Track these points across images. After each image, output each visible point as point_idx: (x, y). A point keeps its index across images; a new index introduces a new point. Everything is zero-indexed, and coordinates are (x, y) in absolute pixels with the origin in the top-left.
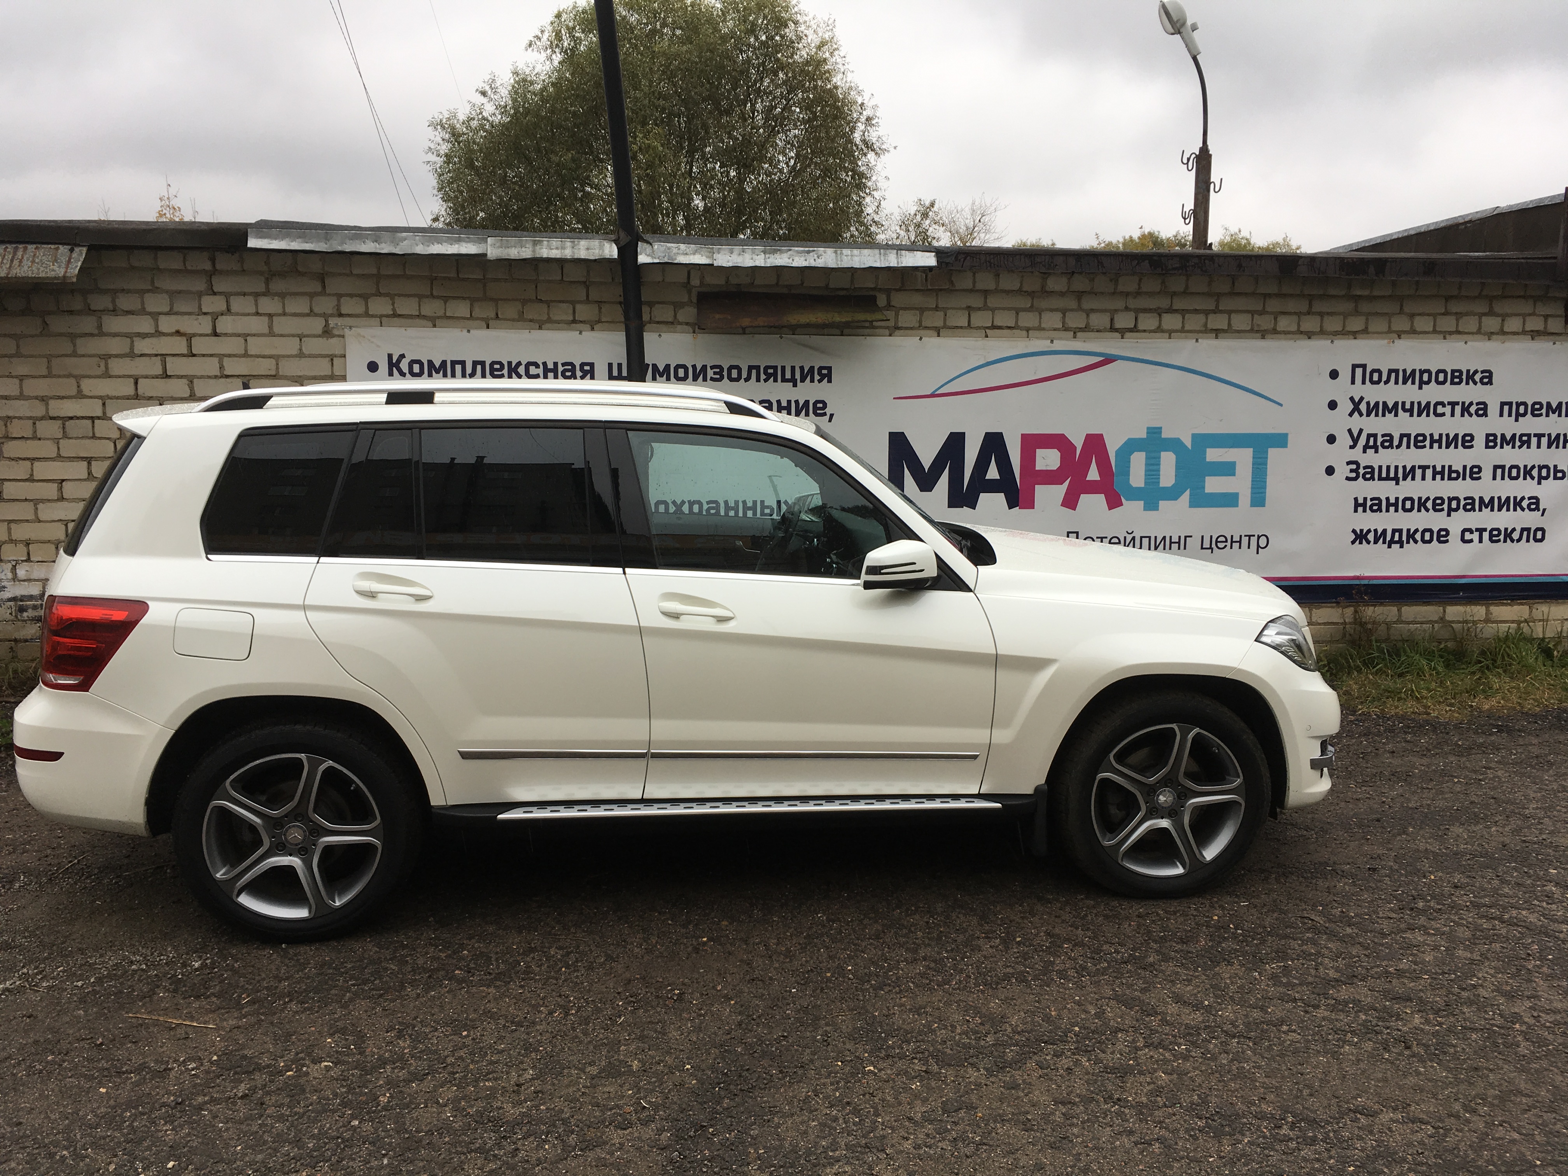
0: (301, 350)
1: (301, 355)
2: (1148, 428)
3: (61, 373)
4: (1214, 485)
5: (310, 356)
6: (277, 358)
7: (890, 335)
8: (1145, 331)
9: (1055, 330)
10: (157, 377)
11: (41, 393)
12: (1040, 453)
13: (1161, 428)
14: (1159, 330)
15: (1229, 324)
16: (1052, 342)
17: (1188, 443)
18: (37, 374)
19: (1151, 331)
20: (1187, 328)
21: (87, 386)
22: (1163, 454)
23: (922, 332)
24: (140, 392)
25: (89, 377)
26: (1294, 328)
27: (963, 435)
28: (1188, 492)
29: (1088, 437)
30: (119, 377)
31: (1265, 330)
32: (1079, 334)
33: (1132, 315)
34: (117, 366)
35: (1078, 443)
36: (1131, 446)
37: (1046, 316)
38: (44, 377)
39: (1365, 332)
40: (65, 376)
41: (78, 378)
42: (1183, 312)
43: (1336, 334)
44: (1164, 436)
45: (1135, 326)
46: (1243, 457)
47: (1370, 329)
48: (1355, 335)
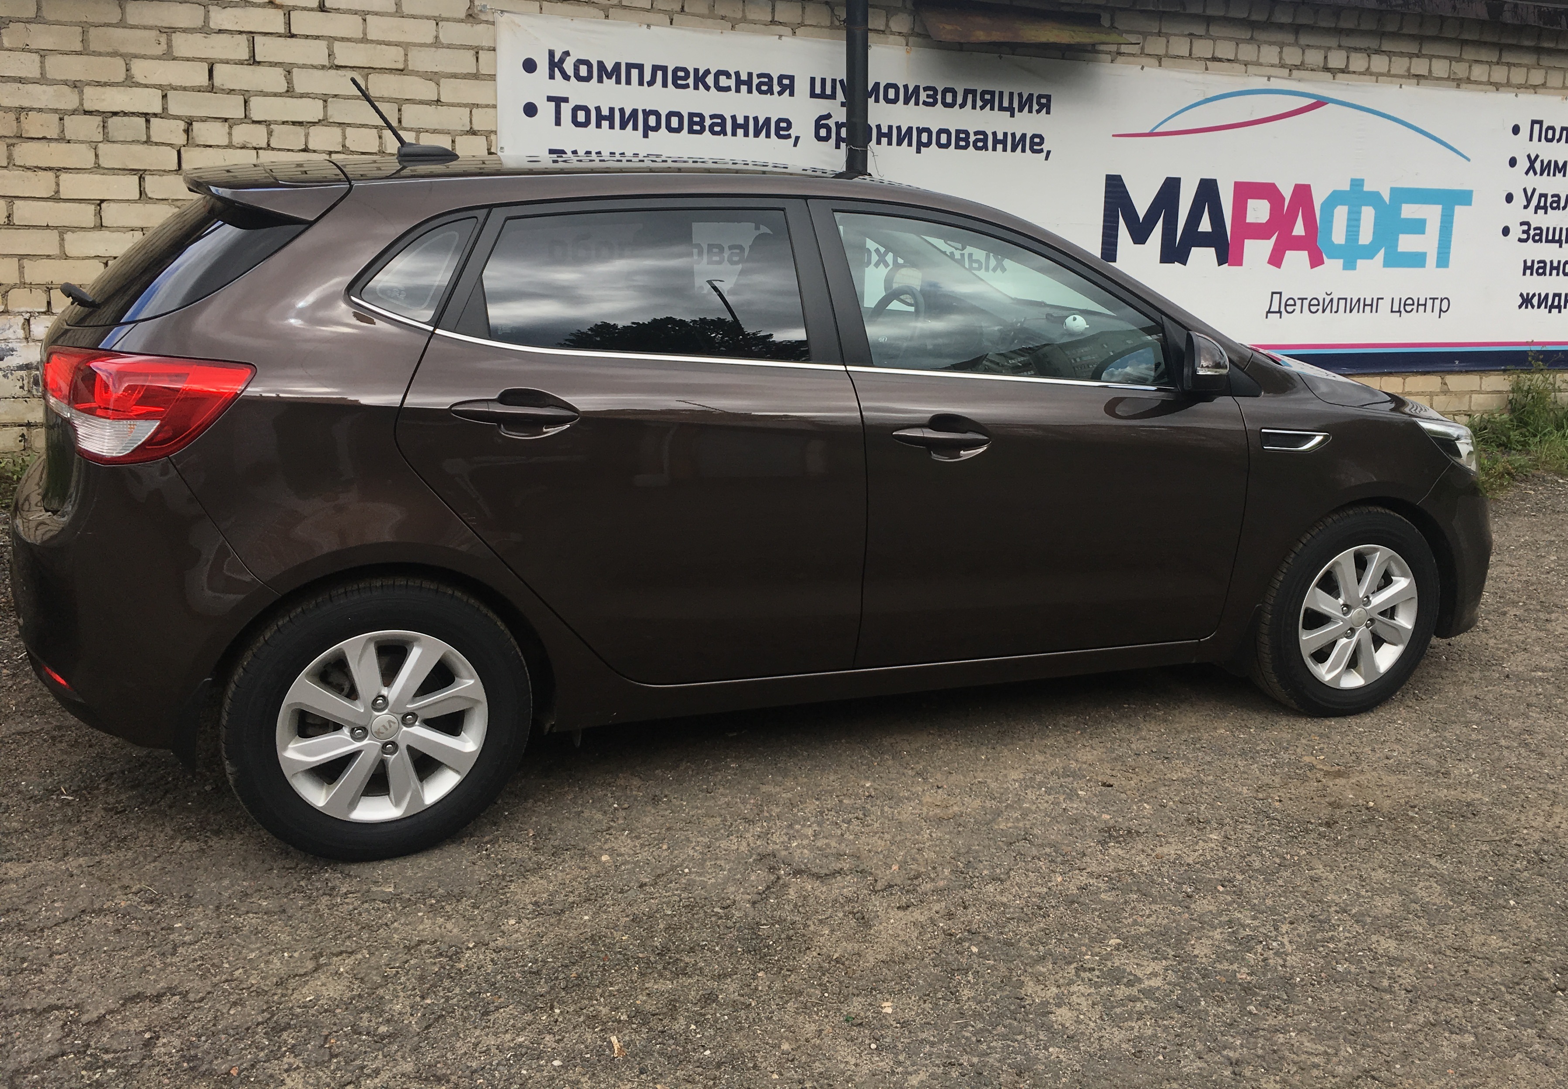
0: (437, 37)
1: (437, 43)
2: (1352, 180)
3: (102, 49)
4: (1407, 243)
5: (449, 47)
6: (405, 46)
7: (1112, 61)
8: (1354, 72)
9: (1272, 66)
10: (241, 63)
11: (72, 77)
12: (1252, 204)
13: (1363, 180)
14: (1368, 72)
15: (1430, 71)
16: (1269, 79)
17: (1387, 198)
18: (67, 48)
19: (1361, 73)
20: (1392, 72)
21: (140, 69)
22: (1364, 209)
23: (1145, 60)
24: (217, 81)
25: (144, 57)
26: (1485, 78)
27: (1178, 180)
28: (1382, 252)
29: (1297, 187)
30: (188, 59)
31: (1460, 79)
32: (1295, 72)
33: (1343, 54)
34: (183, 45)
35: (1287, 193)
36: (1336, 198)
37: (1265, 49)
38: (77, 53)
39: (1544, 85)
40: (109, 54)
41: (128, 58)
42: (1390, 54)
43: (1519, 87)
44: (1366, 189)
45: (1347, 66)
46: (1432, 214)
47: (1548, 85)
48: (1535, 88)
